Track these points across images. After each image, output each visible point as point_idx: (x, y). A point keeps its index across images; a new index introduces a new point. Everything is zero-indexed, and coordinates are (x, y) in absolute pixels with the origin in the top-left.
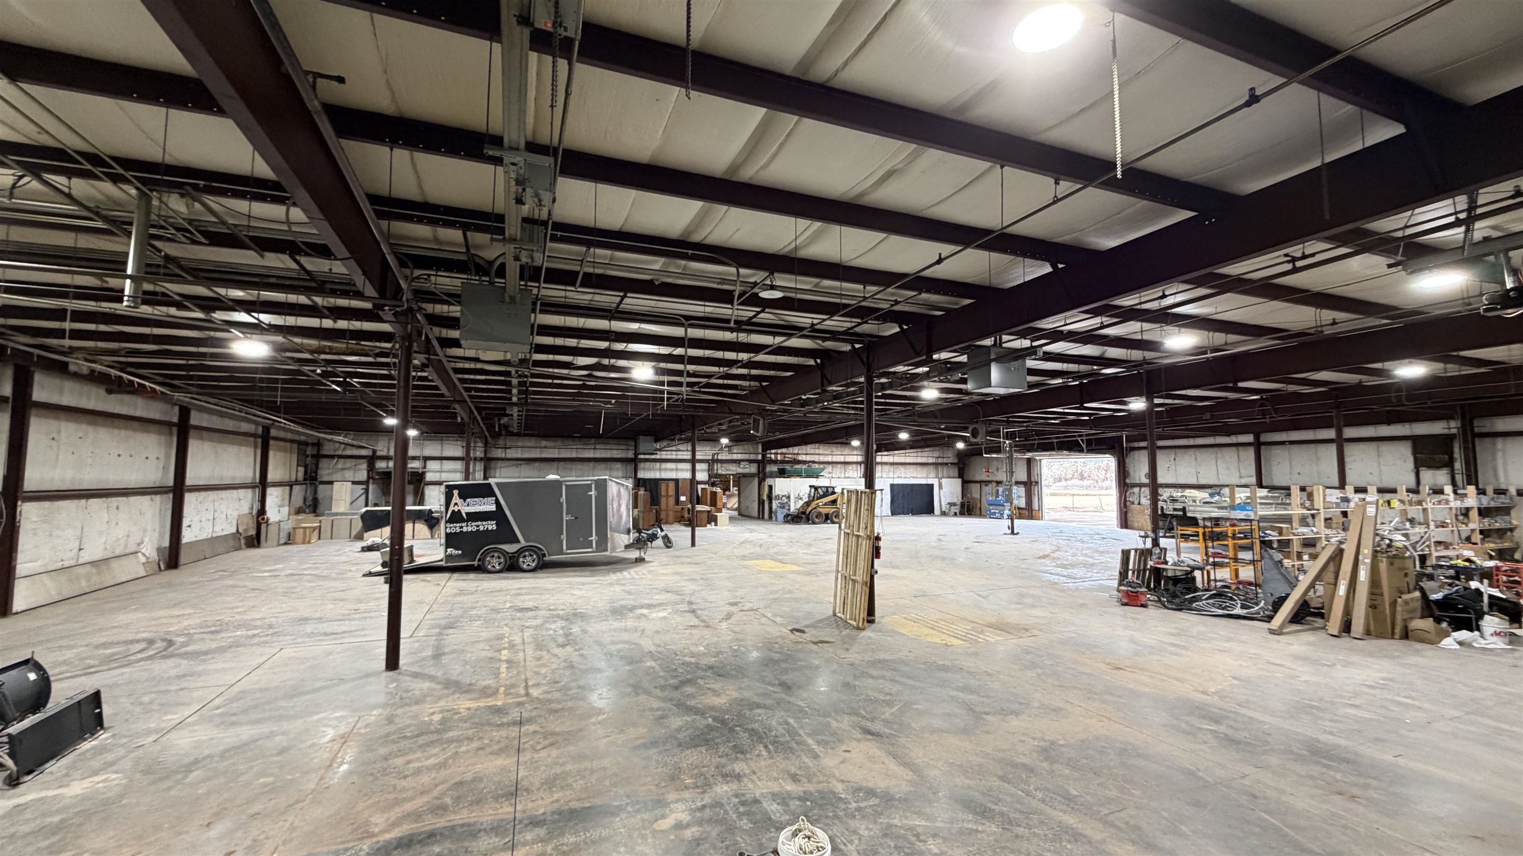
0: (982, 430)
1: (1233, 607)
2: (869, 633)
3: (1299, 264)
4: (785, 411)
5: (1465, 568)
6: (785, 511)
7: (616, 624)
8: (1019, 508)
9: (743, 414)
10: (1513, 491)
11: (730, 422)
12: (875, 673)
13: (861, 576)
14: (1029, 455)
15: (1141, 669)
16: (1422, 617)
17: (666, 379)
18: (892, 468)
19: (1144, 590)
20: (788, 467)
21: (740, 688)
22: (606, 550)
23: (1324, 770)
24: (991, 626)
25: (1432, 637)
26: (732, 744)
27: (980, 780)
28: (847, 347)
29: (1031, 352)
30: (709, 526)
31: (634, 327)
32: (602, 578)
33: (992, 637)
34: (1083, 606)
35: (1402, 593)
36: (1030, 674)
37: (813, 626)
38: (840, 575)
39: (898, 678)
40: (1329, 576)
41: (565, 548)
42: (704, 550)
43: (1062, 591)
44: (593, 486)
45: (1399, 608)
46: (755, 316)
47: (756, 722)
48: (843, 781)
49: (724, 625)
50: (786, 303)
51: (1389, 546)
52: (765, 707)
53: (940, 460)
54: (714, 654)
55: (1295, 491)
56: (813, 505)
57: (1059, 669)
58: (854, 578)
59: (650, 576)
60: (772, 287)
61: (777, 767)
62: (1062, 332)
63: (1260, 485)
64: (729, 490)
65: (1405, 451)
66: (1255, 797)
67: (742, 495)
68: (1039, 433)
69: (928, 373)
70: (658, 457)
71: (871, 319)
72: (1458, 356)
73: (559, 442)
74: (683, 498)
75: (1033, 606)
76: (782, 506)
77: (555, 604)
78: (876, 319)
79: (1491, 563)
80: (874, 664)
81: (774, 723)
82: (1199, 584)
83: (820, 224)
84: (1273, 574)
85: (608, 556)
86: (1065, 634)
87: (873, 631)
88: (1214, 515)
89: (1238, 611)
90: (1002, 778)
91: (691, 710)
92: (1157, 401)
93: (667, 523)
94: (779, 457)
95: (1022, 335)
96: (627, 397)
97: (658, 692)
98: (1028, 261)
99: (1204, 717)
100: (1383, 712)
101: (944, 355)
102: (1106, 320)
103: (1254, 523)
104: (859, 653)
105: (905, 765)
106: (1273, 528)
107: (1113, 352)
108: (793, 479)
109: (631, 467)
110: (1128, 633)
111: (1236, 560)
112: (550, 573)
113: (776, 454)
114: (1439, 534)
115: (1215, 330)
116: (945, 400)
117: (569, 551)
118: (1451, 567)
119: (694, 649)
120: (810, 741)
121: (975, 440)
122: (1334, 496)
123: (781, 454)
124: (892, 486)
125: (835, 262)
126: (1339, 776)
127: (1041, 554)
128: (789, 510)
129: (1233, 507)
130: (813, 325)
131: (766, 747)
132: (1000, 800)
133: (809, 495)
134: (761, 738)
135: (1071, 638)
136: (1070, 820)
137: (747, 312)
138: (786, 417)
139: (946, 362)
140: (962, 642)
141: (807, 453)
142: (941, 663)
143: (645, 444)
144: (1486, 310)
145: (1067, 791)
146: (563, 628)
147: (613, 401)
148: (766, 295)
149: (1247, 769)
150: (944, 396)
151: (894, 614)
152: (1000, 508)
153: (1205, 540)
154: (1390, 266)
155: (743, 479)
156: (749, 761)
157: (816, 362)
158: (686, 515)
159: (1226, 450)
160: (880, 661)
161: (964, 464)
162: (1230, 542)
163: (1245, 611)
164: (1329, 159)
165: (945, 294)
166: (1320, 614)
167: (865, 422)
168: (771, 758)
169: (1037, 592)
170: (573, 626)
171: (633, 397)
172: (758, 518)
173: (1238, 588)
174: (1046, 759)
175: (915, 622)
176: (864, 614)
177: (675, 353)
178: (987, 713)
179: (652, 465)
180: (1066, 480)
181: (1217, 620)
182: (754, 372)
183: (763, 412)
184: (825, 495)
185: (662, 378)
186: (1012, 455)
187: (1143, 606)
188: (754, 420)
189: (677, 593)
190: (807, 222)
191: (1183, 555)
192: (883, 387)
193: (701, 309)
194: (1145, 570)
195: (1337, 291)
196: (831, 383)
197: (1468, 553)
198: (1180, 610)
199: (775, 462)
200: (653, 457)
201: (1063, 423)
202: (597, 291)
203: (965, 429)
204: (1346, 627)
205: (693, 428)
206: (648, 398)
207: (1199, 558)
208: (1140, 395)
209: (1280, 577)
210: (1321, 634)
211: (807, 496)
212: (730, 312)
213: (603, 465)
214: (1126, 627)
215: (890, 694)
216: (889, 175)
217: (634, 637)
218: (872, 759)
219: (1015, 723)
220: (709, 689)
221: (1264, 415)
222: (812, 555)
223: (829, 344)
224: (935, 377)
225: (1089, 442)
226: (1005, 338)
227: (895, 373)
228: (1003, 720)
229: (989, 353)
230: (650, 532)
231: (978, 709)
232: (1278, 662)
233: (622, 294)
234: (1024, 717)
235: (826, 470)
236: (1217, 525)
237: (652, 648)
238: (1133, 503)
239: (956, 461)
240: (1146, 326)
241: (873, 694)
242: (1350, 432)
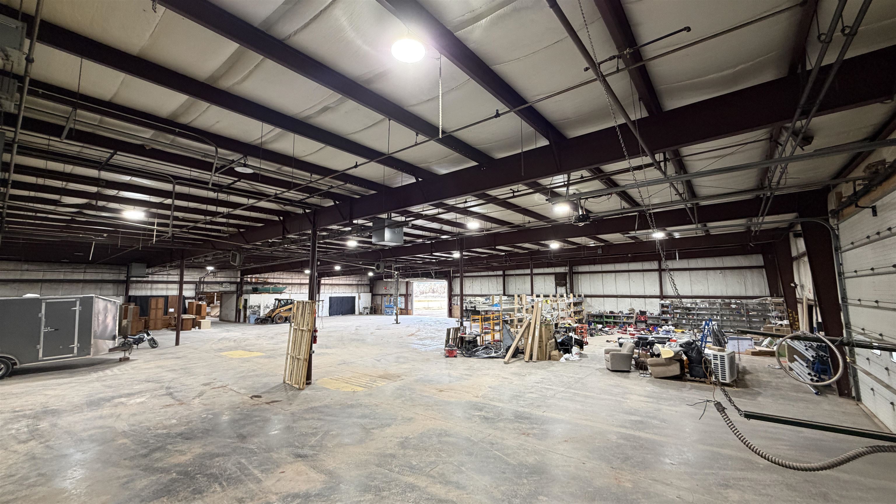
0: (382, 265)
1: (491, 353)
2: (307, 391)
3: (516, 194)
4: (257, 249)
5: (569, 328)
6: (256, 316)
7: (90, 415)
8: (401, 309)
9: (224, 250)
10: (583, 296)
11: (214, 255)
12: (308, 417)
13: (303, 355)
14: (407, 280)
15: (451, 390)
16: (555, 350)
17: (156, 221)
18: (331, 287)
19: (456, 348)
20: (260, 287)
21: (205, 445)
22: (90, 354)
23: (519, 425)
24: (380, 377)
25: (558, 358)
26: (192, 489)
27: (365, 469)
28: (300, 211)
29: (405, 224)
30: (193, 330)
31: (126, 178)
32: (81, 378)
33: (381, 383)
34: (428, 360)
35: (549, 340)
36: (399, 401)
37: (268, 392)
38: (289, 356)
39: (322, 417)
40: (526, 334)
41: (41, 355)
42: (187, 347)
43: (420, 353)
44: (78, 303)
45: (548, 347)
46: (233, 183)
47: (214, 467)
48: (277, 494)
49: (197, 401)
50: (254, 177)
51: (546, 320)
52: (223, 455)
53: (360, 283)
54: (185, 424)
55: (516, 296)
56: (277, 311)
57: (413, 396)
58: (298, 357)
59: (132, 371)
60: (245, 165)
61: (228, 496)
62: (422, 214)
63: (504, 294)
64: (213, 303)
65: (552, 278)
66: (493, 444)
67: (223, 306)
68: (412, 268)
69: (350, 231)
70: (150, 279)
71: (316, 195)
72: (567, 240)
73: (45, 267)
74: (171, 310)
75: (404, 363)
76: (254, 313)
77: (22, 406)
78: (319, 195)
79: (576, 325)
80: (307, 411)
81: (229, 465)
82: (479, 344)
83: (281, 130)
84: (507, 336)
85: (92, 359)
86: (418, 376)
87: (310, 389)
88: (486, 309)
89: (493, 355)
90: (378, 466)
91: (158, 470)
92: (464, 253)
93: (155, 329)
94: (254, 280)
95: (402, 214)
96: (118, 232)
97: (127, 463)
98: (405, 175)
99: (476, 409)
100: (541, 393)
101: (360, 222)
102: (441, 210)
103: (501, 312)
104: (298, 405)
105: (322, 472)
106: (507, 314)
107: (446, 228)
108: (263, 295)
109: (122, 287)
110: (447, 371)
111: (494, 330)
112: (20, 379)
113: (251, 278)
114: (562, 314)
115: (487, 221)
116: (362, 247)
117: (45, 358)
118: (564, 328)
119: (167, 423)
120: (256, 472)
121: (378, 271)
122: (529, 298)
123: (255, 278)
124: (330, 298)
125: (288, 155)
126: (524, 426)
127: (410, 334)
128: (259, 315)
129: (493, 305)
130: (276, 194)
131: (220, 484)
132: (375, 479)
133: (275, 305)
134: (217, 478)
135: (421, 378)
136: (411, 480)
137: (227, 180)
138: (257, 253)
139: (362, 225)
140: (363, 389)
141: (274, 278)
142: (350, 403)
143: (137, 269)
144: (574, 222)
145: (411, 463)
146: (28, 426)
147: (105, 235)
148: (239, 169)
149: (490, 431)
150: (361, 245)
151: (324, 377)
152: (391, 309)
153: (482, 321)
154: (547, 200)
155: (224, 296)
156: (205, 498)
157: (279, 218)
158: (173, 323)
159: (492, 278)
160: (311, 408)
161: (373, 285)
162: (491, 322)
163: (496, 354)
164: (524, 150)
165: (360, 186)
166: (523, 353)
167: (310, 259)
168: (224, 491)
169: (406, 355)
170: (41, 422)
171: (123, 233)
172: (235, 322)
173: (494, 344)
174: (402, 448)
175: (337, 380)
176: (304, 379)
177: (166, 202)
178: (373, 429)
179: (144, 285)
180: (426, 293)
181: (485, 360)
182: (232, 221)
183: (239, 249)
184: (286, 304)
185: (151, 220)
186: (398, 280)
187: (455, 357)
188: (233, 253)
189: (158, 382)
190: (271, 127)
191: (473, 329)
192: (324, 237)
193: (188, 173)
194: (457, 338)
195: (530, 208)
196: (289, 233)
197: (570, 322)
198: (470, 357)
199: (251, 283)
200: (145, 279)
201: (424, 263)
202: (85, 145)
203: (373, 265)
204: (531, 358)
205: (182, 258)
206: (139, 234)
207: (479, 330)
208: (457, 250)
209: (509, 337)
210: (523, 361)
211: (272, 306)
212: (209, 177)
213: (93, 286)
214: (447, 369)
215: (316, 428)
216: (325, 109)
217: (109, 422)
218: (299, 474)
219: (388, 431)
220: (176, 451)
221: (506, 262)
222: (274, 344)
223: (288, 208)
224: (355, 233)
225: (436, 273)
226: (393, 215)
227: (332, 229)
228: (382, 431)
229: (384, 222)
230: (137, 337)
231: (368, 427)
232: (507, 377)
233: (112, 151)
234: (393, 426)
235: (287, 289)
236: (487, 314)
237: (126, 429)
238: (454, 304)
239: (369, 283)
240: (459, 216)
241: (304, 430)
242: (536, 271)
